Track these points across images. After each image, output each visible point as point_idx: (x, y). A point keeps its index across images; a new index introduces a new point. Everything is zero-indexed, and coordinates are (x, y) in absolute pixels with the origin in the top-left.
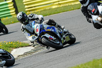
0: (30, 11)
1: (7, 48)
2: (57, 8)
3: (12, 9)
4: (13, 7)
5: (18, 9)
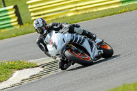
1: (6, 69)
2: (74, 16)
3: (13, 18)
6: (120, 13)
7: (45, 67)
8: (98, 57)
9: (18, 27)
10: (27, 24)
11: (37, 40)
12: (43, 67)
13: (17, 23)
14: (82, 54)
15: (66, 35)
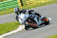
0: (29, 4)
1: (16, 25)
2: (45, 2)
3: (19, 3)
4: (20, 2)
5: (23, 3)
8: (41, 25)
9: (21, 7)
10: (25, 6)
11: (16, 16)
13: (21, 5)
14: (33, 23)
15: (27, 15)
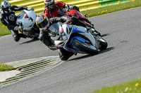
6: (99, 14)
7: (22, 70)
12: (20, 70)
